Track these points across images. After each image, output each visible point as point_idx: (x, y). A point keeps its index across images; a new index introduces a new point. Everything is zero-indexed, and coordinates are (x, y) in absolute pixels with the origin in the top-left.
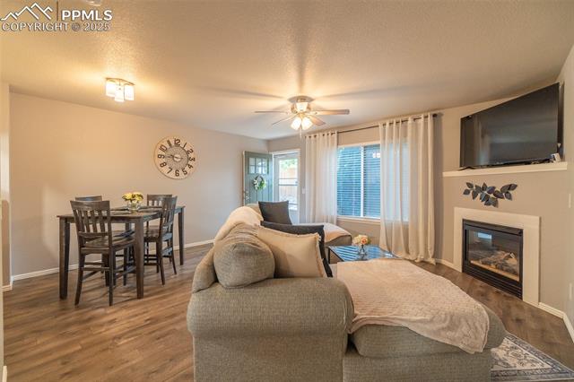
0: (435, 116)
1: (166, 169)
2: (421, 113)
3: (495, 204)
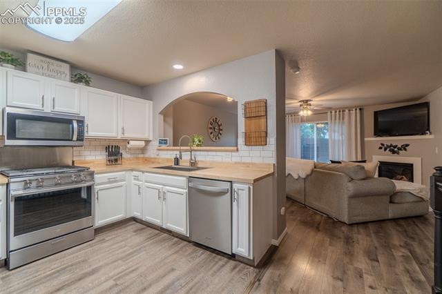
0: (360, 109)
1: (212, 136)
2: (353, 107)
3: (398, 153)
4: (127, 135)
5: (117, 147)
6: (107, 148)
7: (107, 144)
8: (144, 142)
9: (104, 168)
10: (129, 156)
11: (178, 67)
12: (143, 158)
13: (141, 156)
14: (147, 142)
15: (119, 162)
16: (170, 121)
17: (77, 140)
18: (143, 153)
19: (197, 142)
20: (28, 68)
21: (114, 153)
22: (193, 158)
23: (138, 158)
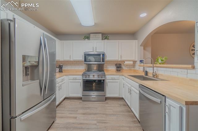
4: (123, 59)
5: (120, 64)
6: (116, 65)
7: (116, 63)
8: (132, 62)
9: (115, 73)
10: (127, 68)
11: (143, 15)
12: (133, 70)
13: (133, 69)
14: (135, 62)
15: (121, 71)
16: (149, 49)
17: (102, 61)
18: (134, 68)
19: (160, 61)
20: (90, 39)
21: (119, 67)
22: (155, 72)
23: (130, 70)
